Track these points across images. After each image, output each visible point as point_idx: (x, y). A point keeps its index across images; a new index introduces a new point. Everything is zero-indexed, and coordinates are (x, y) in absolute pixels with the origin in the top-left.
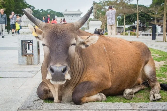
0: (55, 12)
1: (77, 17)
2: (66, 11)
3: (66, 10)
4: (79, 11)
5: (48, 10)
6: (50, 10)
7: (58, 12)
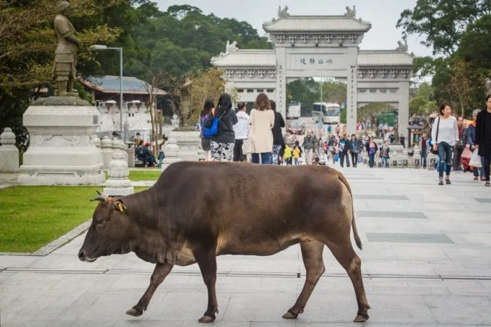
0: (211, 18)
1: (341, 46)
2: (284, 15)
3: (287, 9)
4: (350, 14)
5: (175, 9)
6: (185, 7)
7: (226, 19)
